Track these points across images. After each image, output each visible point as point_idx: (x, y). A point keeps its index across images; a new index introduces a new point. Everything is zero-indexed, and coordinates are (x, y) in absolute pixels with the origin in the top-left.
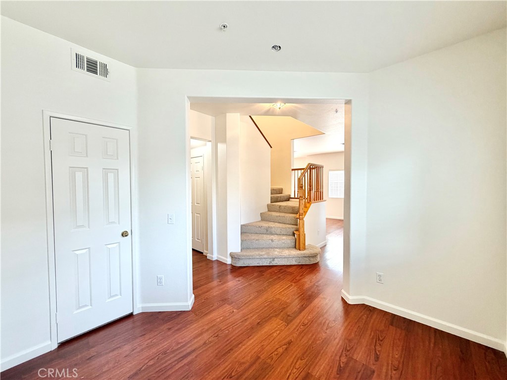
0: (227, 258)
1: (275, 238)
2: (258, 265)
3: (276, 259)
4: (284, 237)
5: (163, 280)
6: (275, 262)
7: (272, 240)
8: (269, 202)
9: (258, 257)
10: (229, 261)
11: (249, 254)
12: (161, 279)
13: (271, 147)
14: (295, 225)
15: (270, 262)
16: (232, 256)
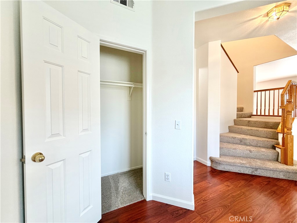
0: (207, 161)
1: (253, 149)
2: (240, 172)
3: (259, 170)
4: (263, 150)
5: (170, 177)
6: (258, 172)
7: (250, 151)
8: (235, 118)
9: (239, 165)
10: (209, 164)
11: (230, 161)
12: (168, 176)
13: (238, 72)
14: (275, 139)
15: (253, 172)
16: (212, 160)
